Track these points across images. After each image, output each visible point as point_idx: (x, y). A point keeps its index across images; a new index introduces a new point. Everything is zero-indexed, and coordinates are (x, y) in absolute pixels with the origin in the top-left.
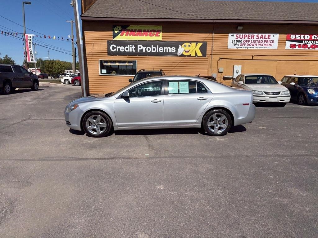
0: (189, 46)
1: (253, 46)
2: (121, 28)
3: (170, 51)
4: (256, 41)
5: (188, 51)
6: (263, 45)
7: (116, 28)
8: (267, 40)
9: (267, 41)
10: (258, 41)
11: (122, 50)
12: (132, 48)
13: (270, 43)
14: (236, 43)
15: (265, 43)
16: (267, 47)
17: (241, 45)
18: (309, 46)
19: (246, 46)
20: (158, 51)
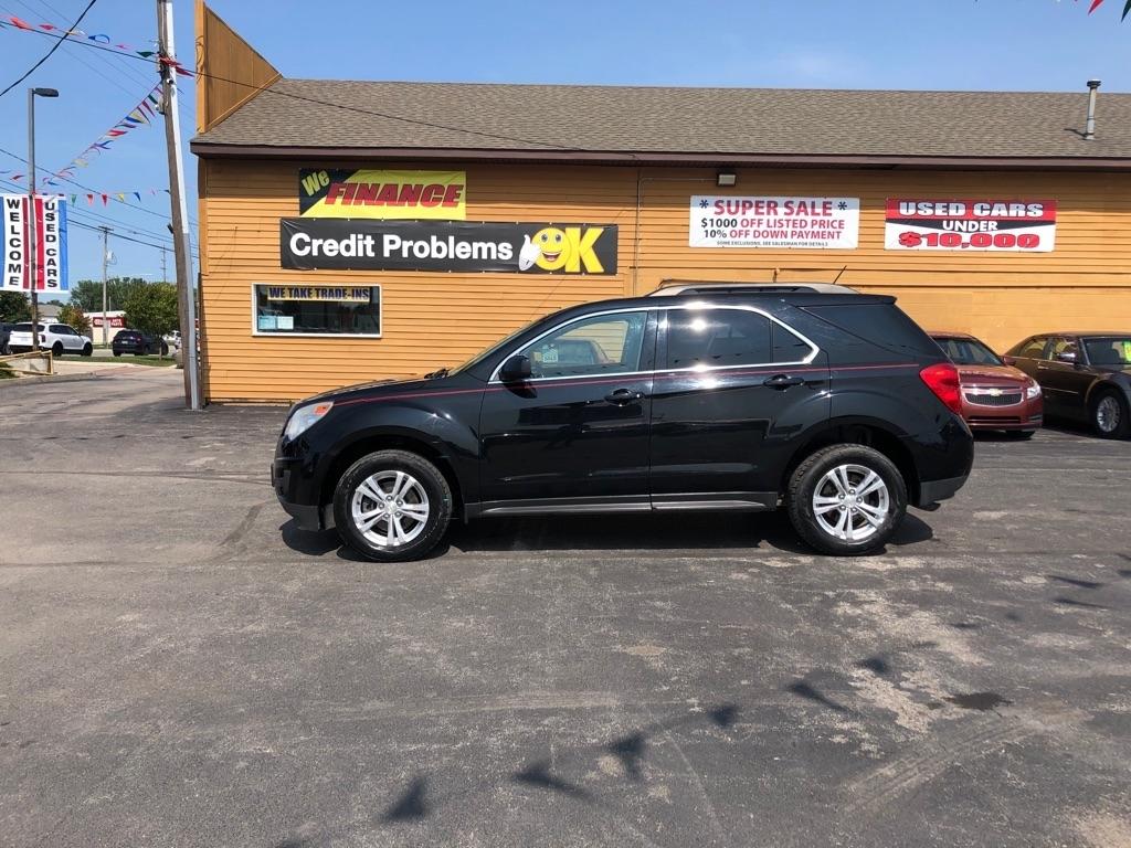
0: (558, 239)
1: (774, 240)
2: (328, 180)
3: (494, 257)
4: (785, 223)
5: (556, 257)
6: (810, 235)
7: (309, 178)
8: (821, 217)
9: (822, 224)
10: (791, 223)
11: (331, 251)
12: (365, 246)
13: (831, 229)
14: (715, 228)
15: (816, 228)
16: (821, 240)
17: (734, 234)
18: (966, 238)
19: (750, 238)
20: (452, 256)
